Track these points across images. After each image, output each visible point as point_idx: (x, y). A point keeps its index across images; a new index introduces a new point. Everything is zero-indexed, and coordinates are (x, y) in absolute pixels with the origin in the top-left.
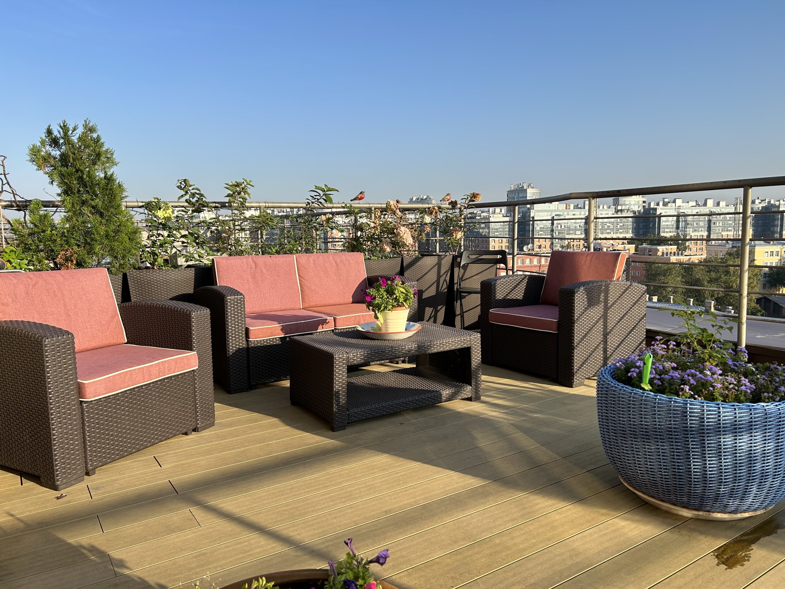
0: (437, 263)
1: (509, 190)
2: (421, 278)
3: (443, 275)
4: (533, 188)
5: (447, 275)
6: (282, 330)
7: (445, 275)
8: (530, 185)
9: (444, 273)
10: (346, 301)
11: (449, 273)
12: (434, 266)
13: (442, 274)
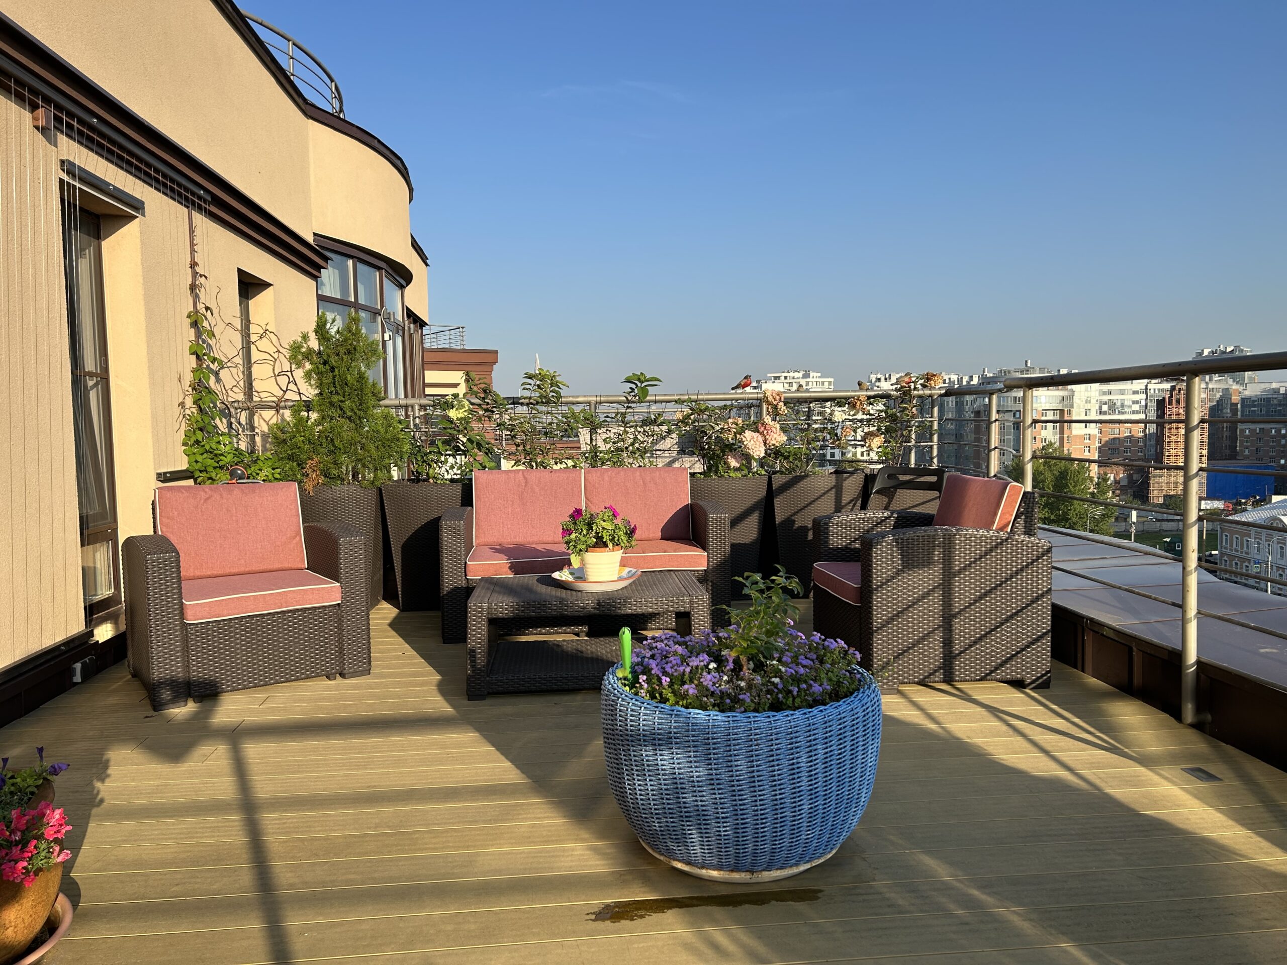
0: (835, 486)
2: (805, 507)
3: (846, 505)
5: (854, 505)
6: (510, 568)
7: (851, 504)
9: (850, 502)
10: (651, 536)
11: (860, 501)
12: (830, 490)
13: (844, 502)
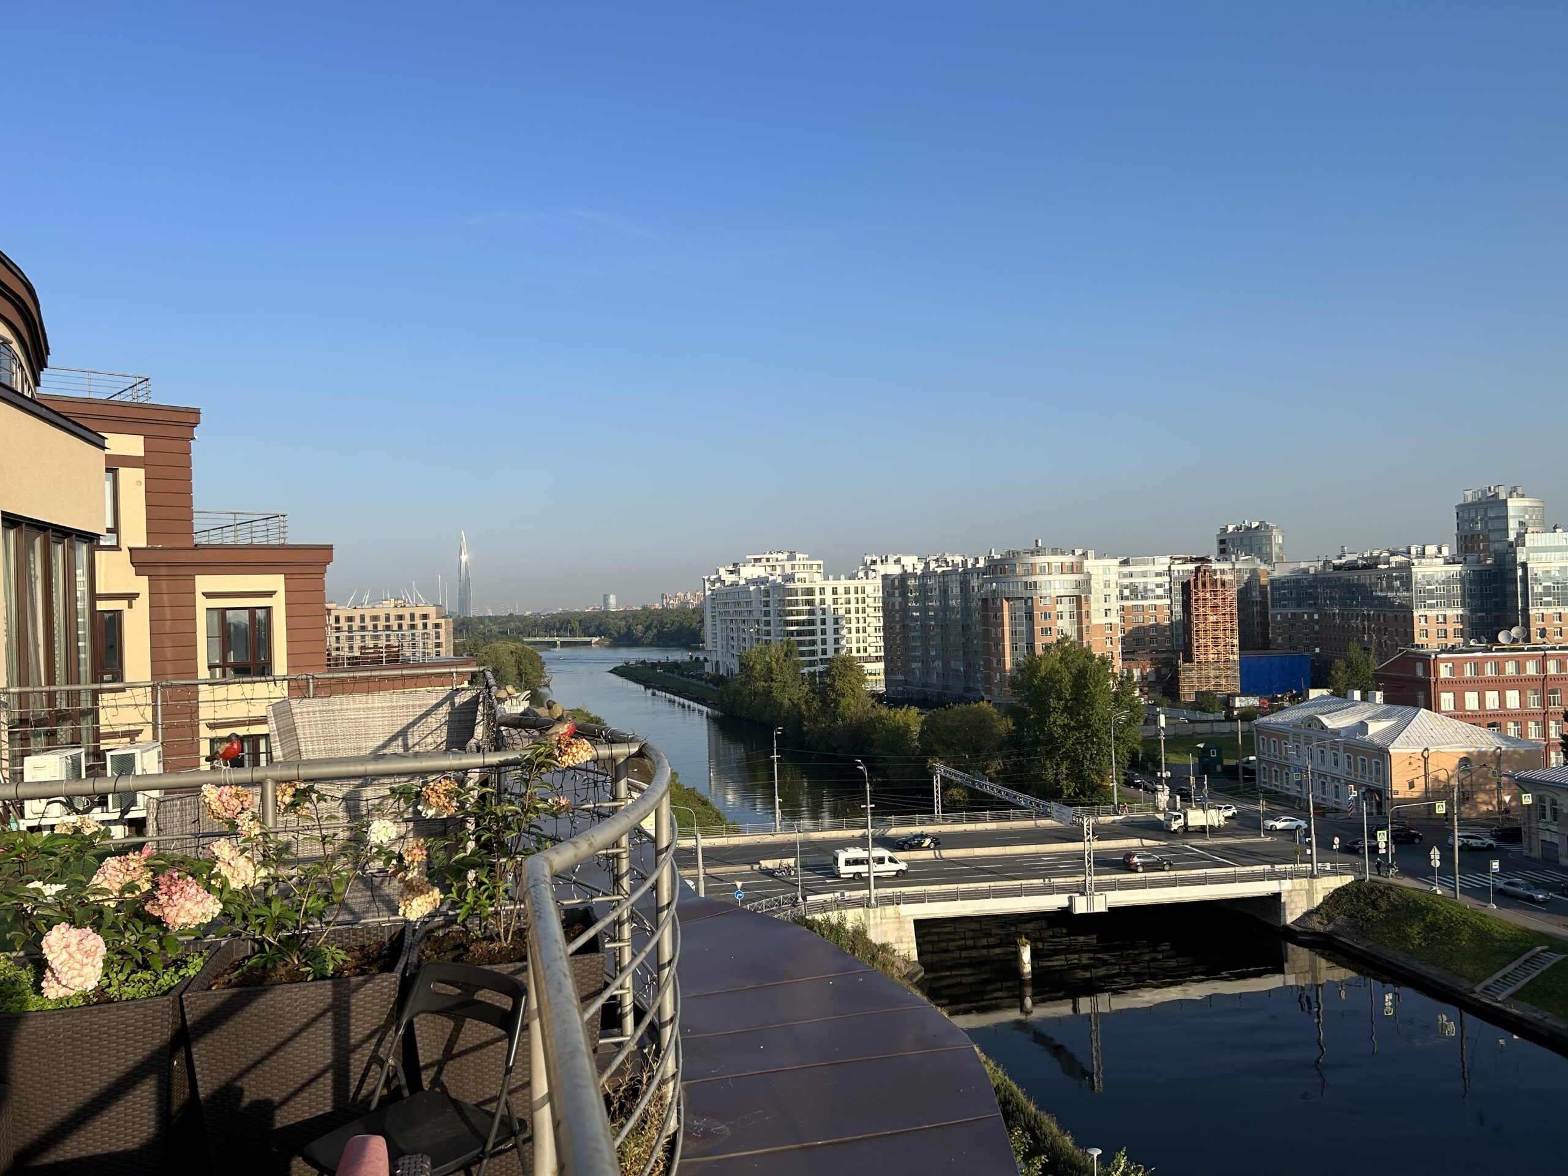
0: (331, 1006)
1: (1462, 502)
2: (264, 1058)
3: (362, 1043)
4: (1523, 496)
5: (382, 1040)
7: (374, 1040)
8: (1514, 489)
12: (321, 1015)
13: (356, 1039)
